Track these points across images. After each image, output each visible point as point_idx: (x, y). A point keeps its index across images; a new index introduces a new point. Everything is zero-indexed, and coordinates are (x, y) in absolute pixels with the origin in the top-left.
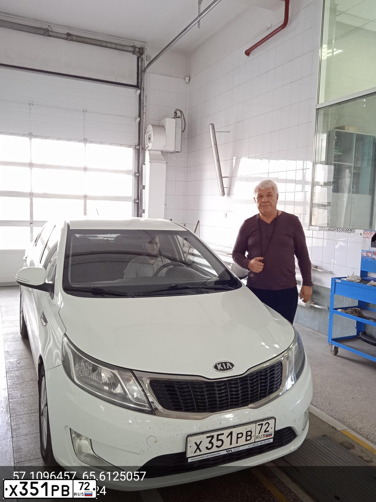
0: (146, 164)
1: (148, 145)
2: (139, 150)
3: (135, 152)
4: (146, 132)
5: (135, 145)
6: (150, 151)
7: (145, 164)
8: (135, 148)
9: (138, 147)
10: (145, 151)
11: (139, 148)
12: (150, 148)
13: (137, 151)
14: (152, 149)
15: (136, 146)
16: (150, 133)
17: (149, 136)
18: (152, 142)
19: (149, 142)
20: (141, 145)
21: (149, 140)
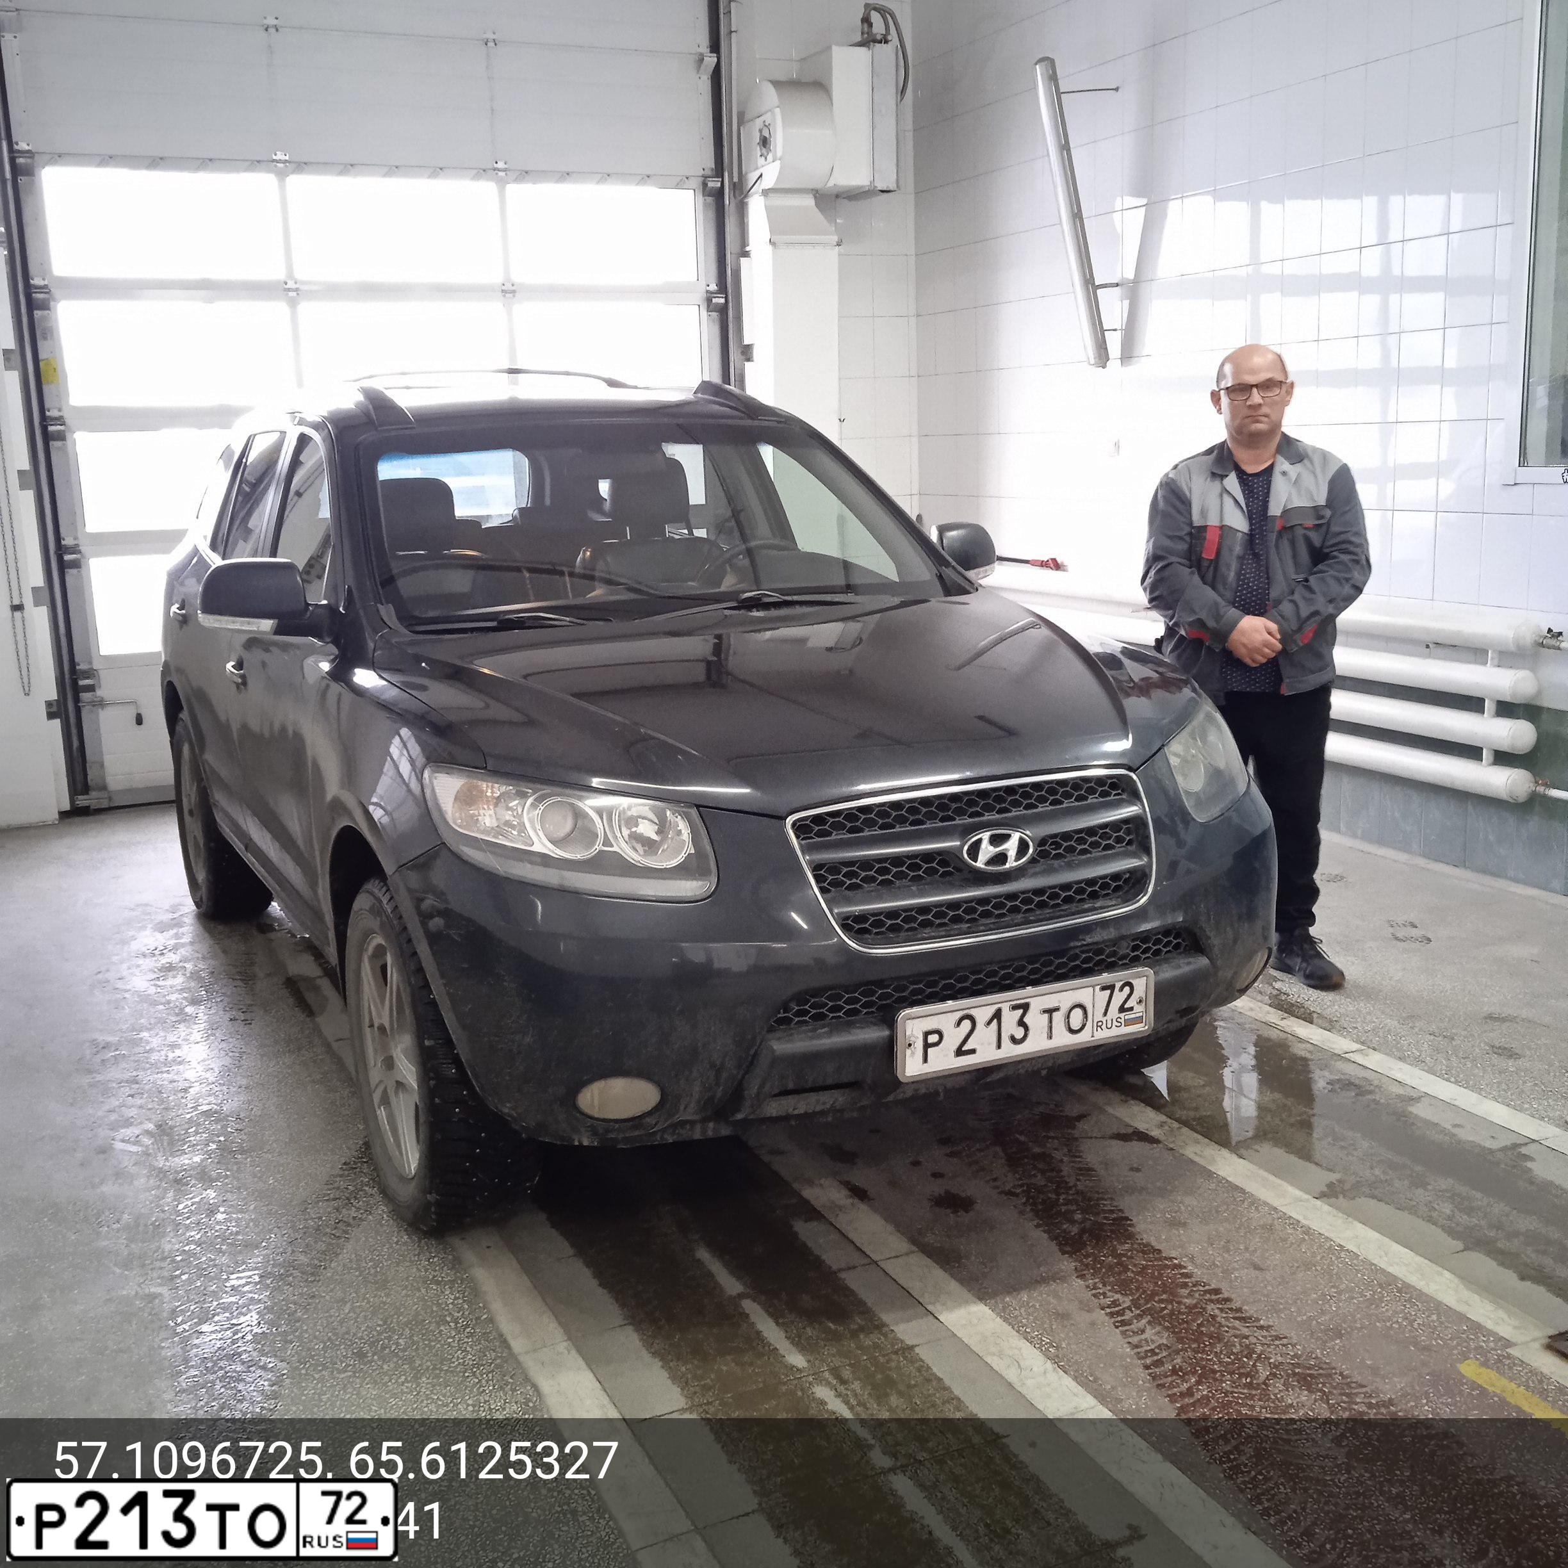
0: (752, 254)
1: (761, 170)
2: (719, 194)
3: (706, 206)
4: (747, 117)
5: (700, 173)
6: (770, 195)
7: (748, 254)
8: (704, 186)
9: (714, 184)
10: (746, 196)
11: (719, 185)
12: (768, 182)
13: (710, 199)
14: (777, 187)
15: (705, 177)
16: (767, 118)
17: (761, 131)
18: (779, 154)
19: (763, 158)
20: (726, 174)
21: (764, 150)
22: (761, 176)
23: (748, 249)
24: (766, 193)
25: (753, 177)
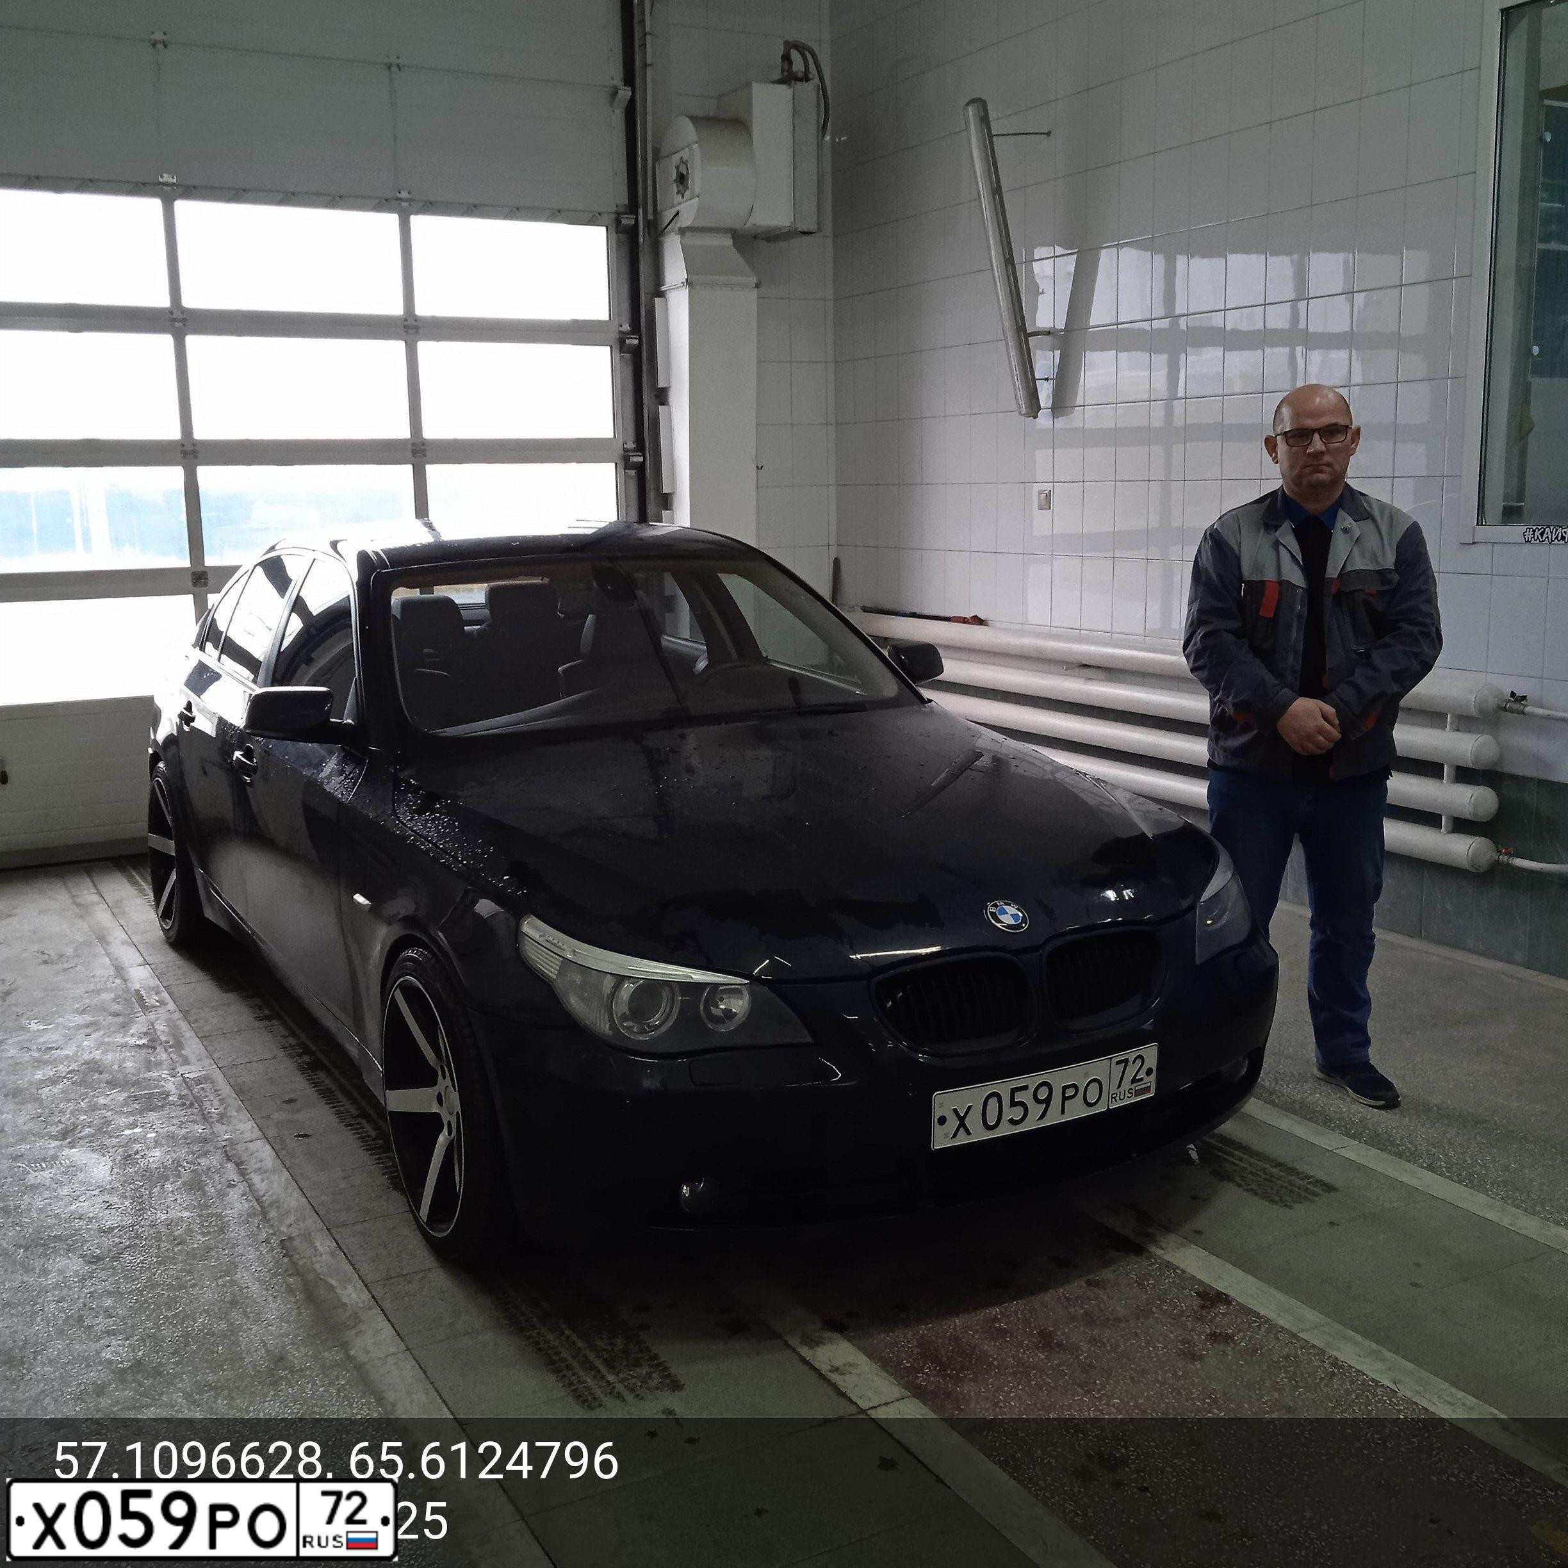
0: (668, 294)
1: (678, 208)
2: (633, 232)
3: (619, 242)
4: (664, 152)
5: (615, 208)
6: (688, 234)
7: (661, 294)
8: (618, 222)
9: (628, 221)
10: (662, 233)
11: (633, 222)
12: (686, 220)
13: (623, 237)
14: (696, 225)
15: (618, 213)
16: (685, 154)
17: (677, 167)
18: (697, 192)
19: (680, 195)
20: (641, 212)
21: (681, 187)
22: (678, 213)
23: (663, 288)
24: (682, 231)
25: (668, 215)
